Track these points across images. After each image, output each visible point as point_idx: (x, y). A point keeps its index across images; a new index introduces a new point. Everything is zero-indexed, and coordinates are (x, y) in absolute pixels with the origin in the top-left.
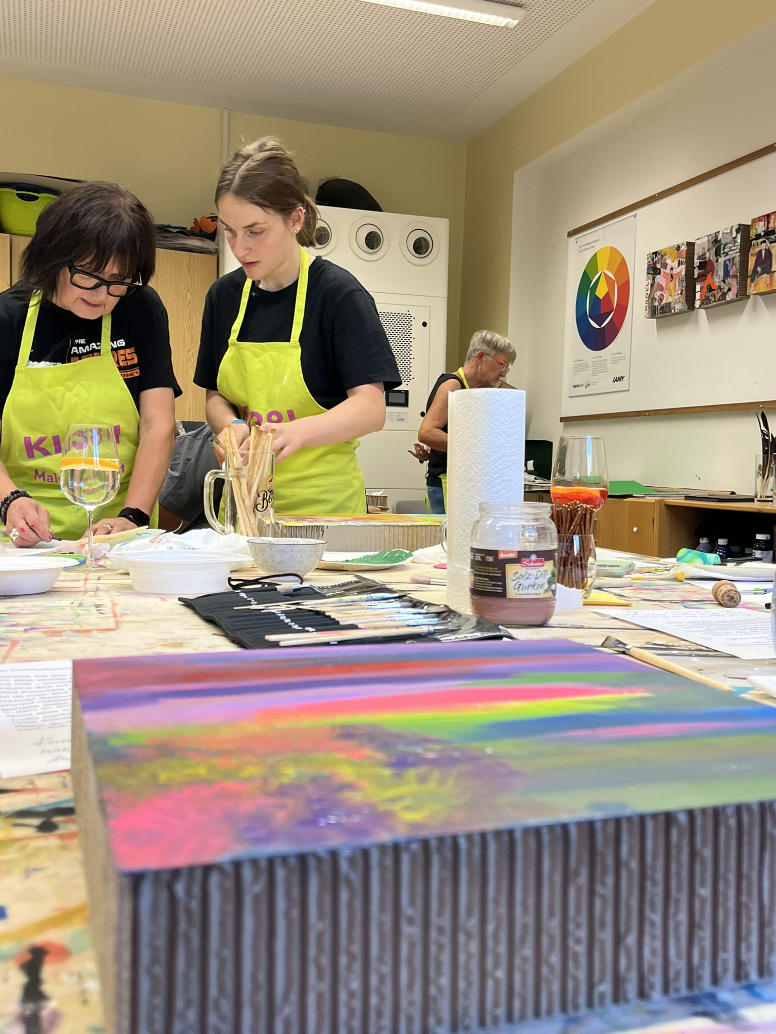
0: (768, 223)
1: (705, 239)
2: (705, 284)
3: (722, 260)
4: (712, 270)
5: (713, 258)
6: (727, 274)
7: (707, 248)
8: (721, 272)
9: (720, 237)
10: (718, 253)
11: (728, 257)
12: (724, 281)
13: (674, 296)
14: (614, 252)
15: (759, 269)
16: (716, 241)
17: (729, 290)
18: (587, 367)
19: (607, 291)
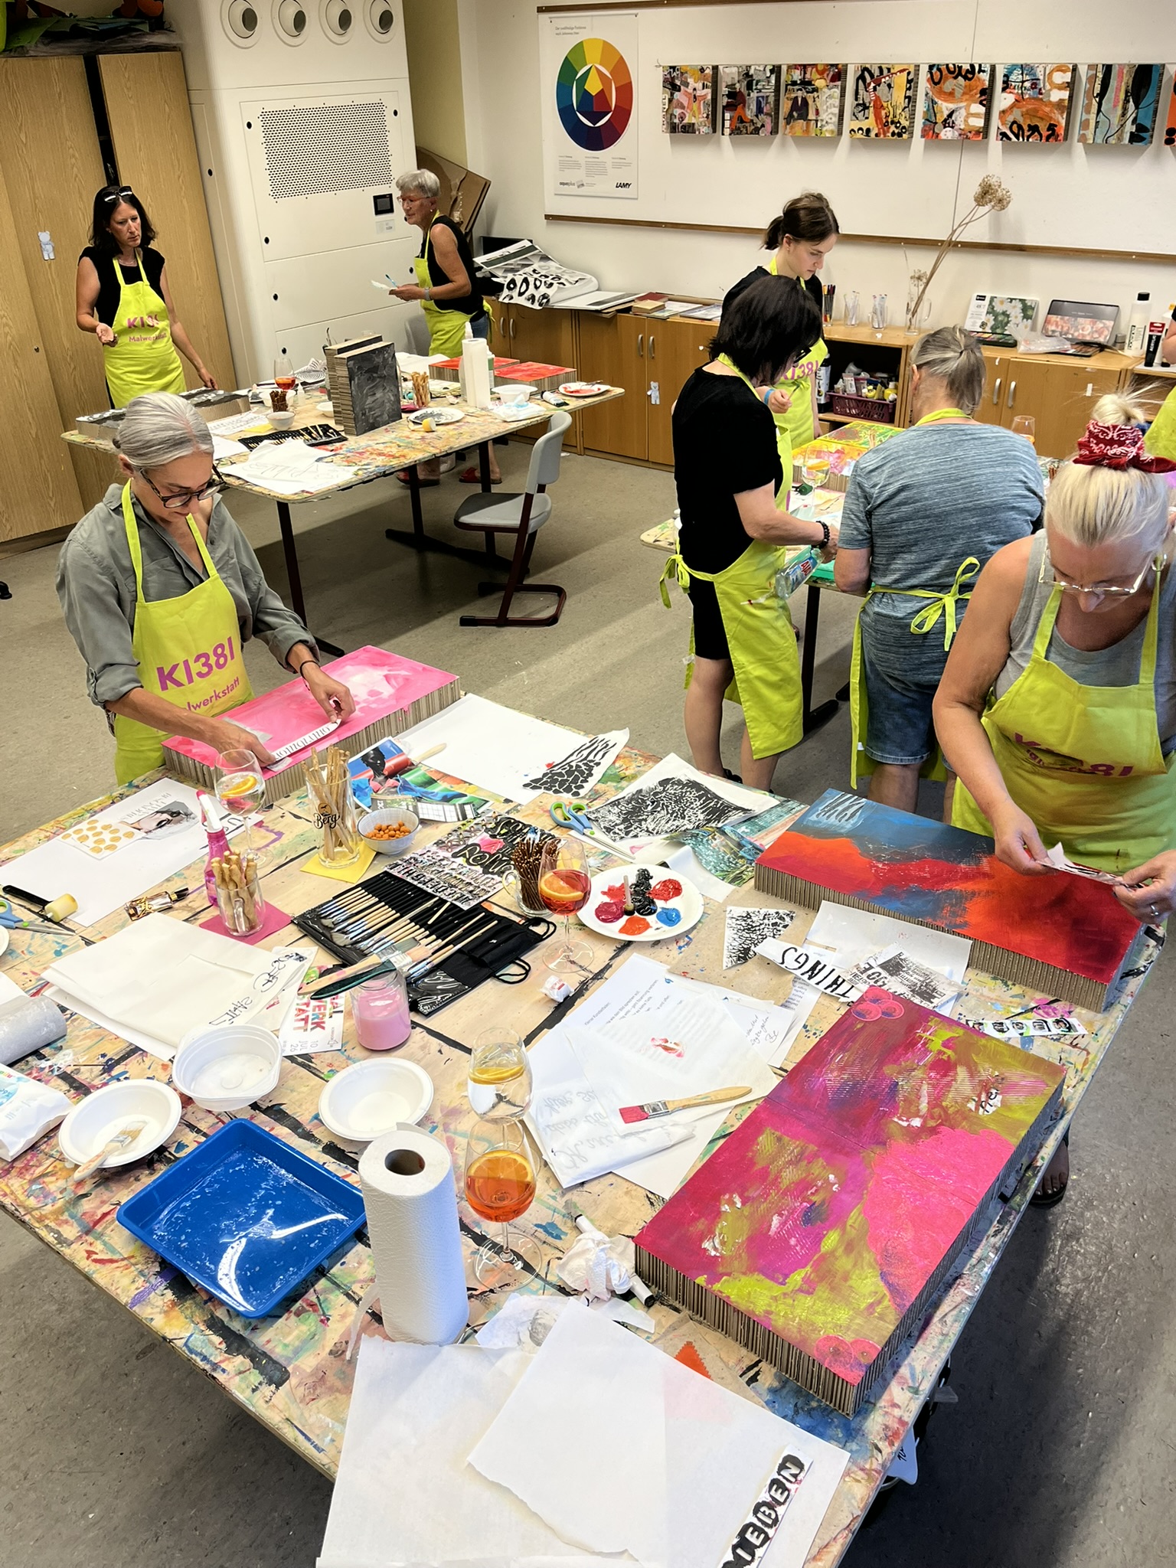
0: (805, 73)
1: (735, 70)
2: (736, 114)
3: (754, 95)
4: (744, 102)
5: (744, 90)
6: (760, 110)
7: (737, 79)
8: (754, 107)
9: (752, 72)
10: (749, 87)
11: (760, 94)
12: (757, 116)
13: (697, 116)
14: (607, 48)
15: (795, 114)
16: (747, 75)
17: (763, 126)
18: (576, 165)
19: (601, 87)
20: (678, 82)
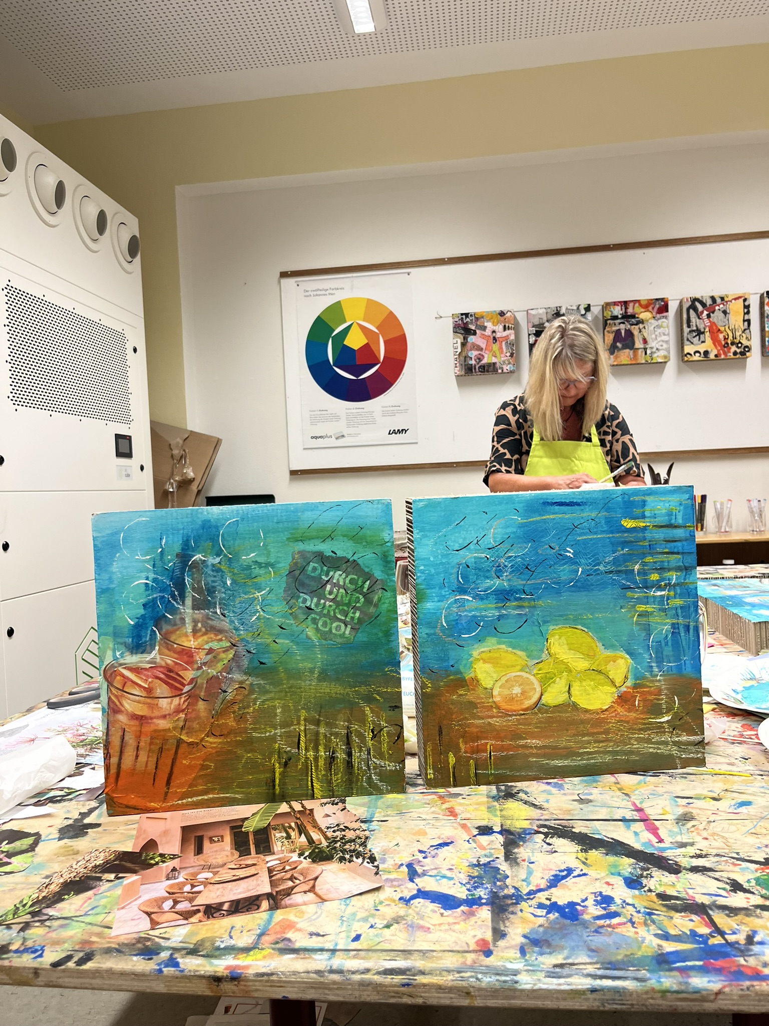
0: (626, 308)
1: (543, 311)
15: (619, 345)
16: (557, 314)
18: (336, 418)
19: (365, 341)
20: (473, 327)
